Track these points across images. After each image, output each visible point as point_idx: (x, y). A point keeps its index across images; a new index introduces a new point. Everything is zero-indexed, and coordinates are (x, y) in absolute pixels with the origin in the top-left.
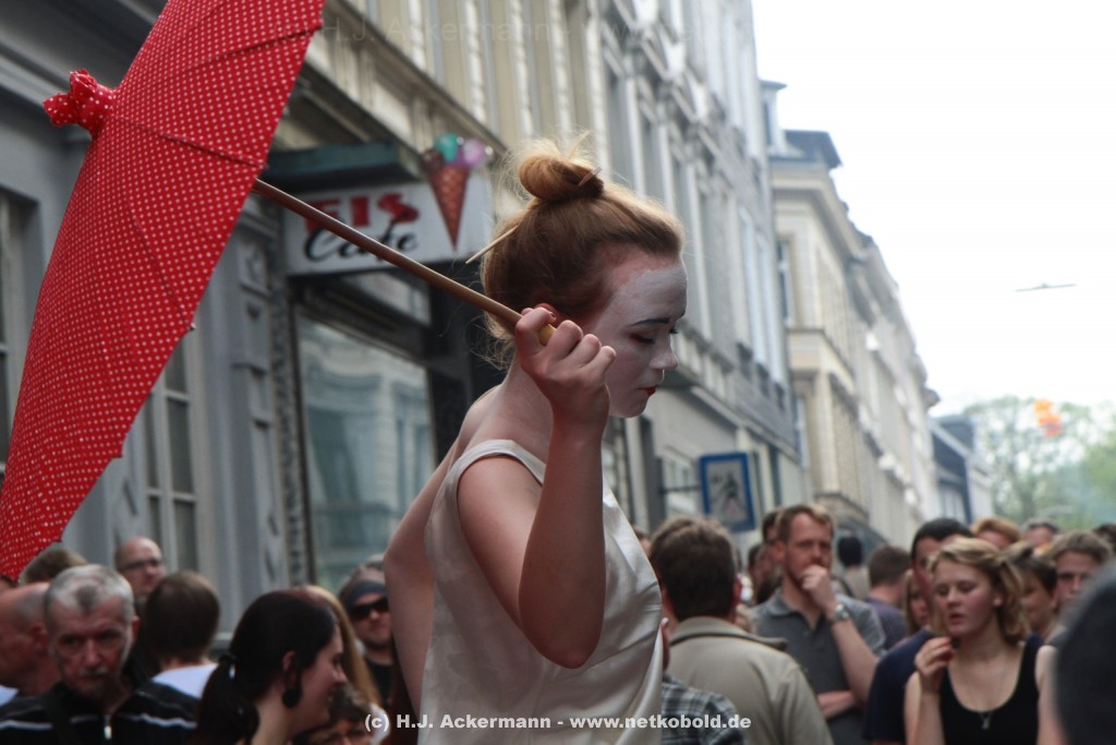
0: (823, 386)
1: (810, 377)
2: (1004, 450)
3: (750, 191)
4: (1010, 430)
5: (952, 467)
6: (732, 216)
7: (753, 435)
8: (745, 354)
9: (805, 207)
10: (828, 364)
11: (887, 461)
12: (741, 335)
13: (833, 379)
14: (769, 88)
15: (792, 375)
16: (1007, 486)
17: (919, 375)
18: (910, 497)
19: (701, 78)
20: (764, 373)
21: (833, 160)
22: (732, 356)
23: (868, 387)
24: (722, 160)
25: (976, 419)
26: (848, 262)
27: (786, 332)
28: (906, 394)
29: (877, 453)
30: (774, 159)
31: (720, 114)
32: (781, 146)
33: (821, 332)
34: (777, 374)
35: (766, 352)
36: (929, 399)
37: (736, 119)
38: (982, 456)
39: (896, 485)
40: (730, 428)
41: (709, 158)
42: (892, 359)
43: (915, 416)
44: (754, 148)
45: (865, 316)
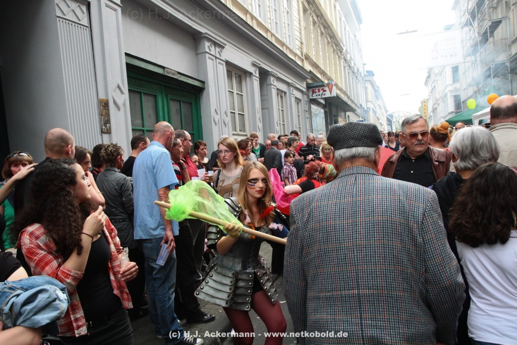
0: (371, 109)
1: (369, 108)
2: (397, 119)
3: (362, 81)
4: (399, 116)
5: (390, 122)
6: (359, 85)
7: (362, 118)
8: (361, 105)
9: (369, 83)
10: (372, 106)
11: (380, 121)
12: (361, 103)
13: (373, 109)
14: (364, 64)
15: (367, 108)
16: (398, 125)
17: (385, 108)
18: (383, 126)
19: (356, 66)
20: (364, 108)
21: (373, 75)
22: (359, 106)
23: (378, 110)
24: (358, 78)
25: (393, 114)
26: (375, 91)
27: (367, 102)
28: (383, 110)
29: (379, 120)
30: (365, 75)
31: (358, 70)
32: (366, 74)
33: (371, 102)
34: (365, 109)
35: (364, 106)
36: (386, 111)
37: (360, 71)
38: (394, 120)
39: (381, 124)
40: (359, 116)
41: (357, 77)
42: (381, 105)
43: (384, 114)
44: (362, 75)
45: (377, 99)
